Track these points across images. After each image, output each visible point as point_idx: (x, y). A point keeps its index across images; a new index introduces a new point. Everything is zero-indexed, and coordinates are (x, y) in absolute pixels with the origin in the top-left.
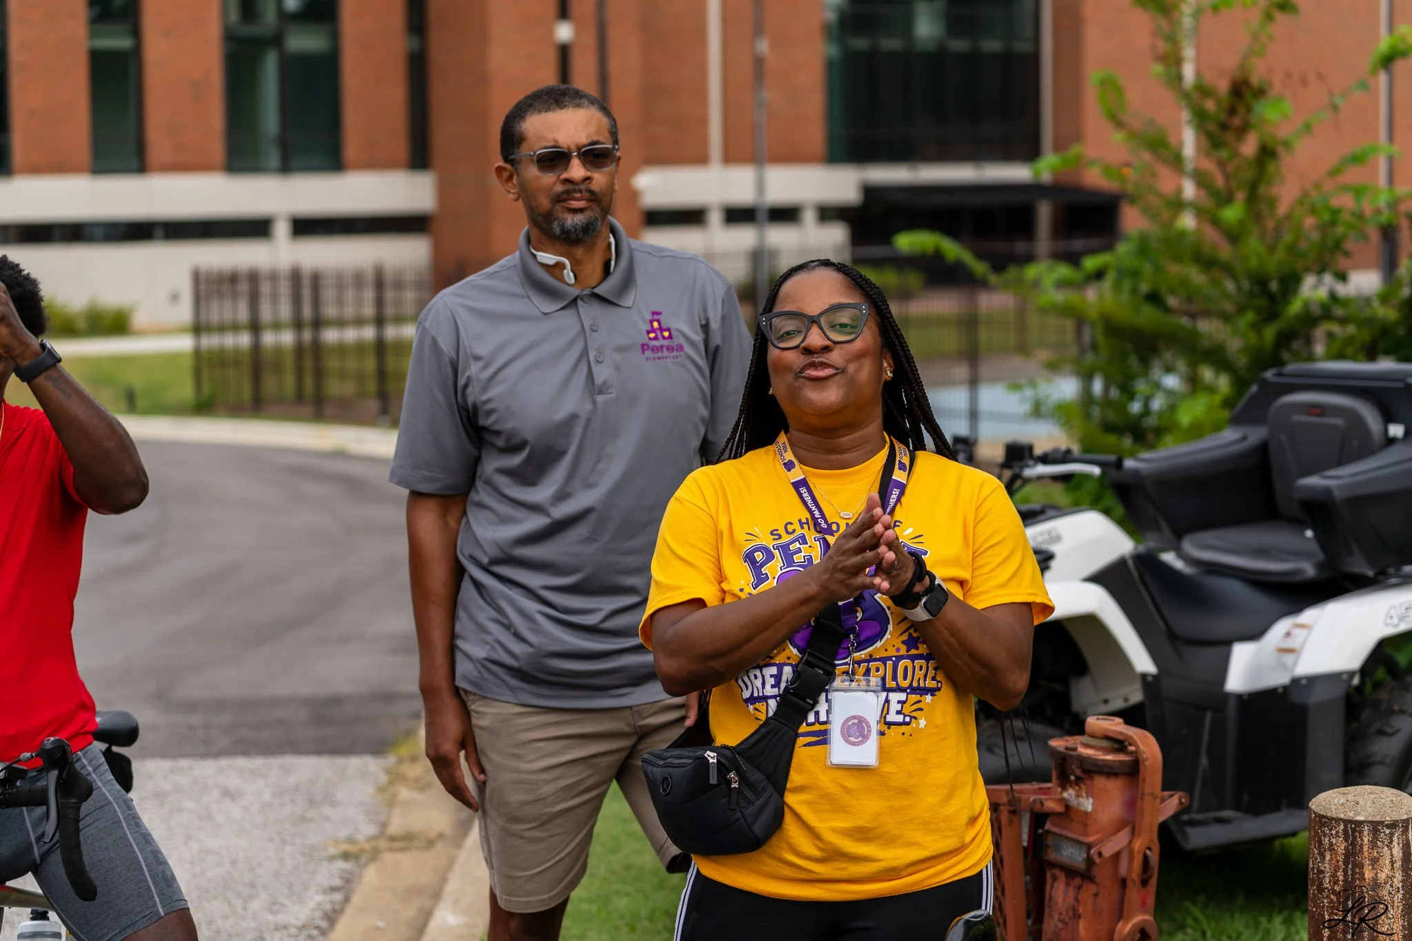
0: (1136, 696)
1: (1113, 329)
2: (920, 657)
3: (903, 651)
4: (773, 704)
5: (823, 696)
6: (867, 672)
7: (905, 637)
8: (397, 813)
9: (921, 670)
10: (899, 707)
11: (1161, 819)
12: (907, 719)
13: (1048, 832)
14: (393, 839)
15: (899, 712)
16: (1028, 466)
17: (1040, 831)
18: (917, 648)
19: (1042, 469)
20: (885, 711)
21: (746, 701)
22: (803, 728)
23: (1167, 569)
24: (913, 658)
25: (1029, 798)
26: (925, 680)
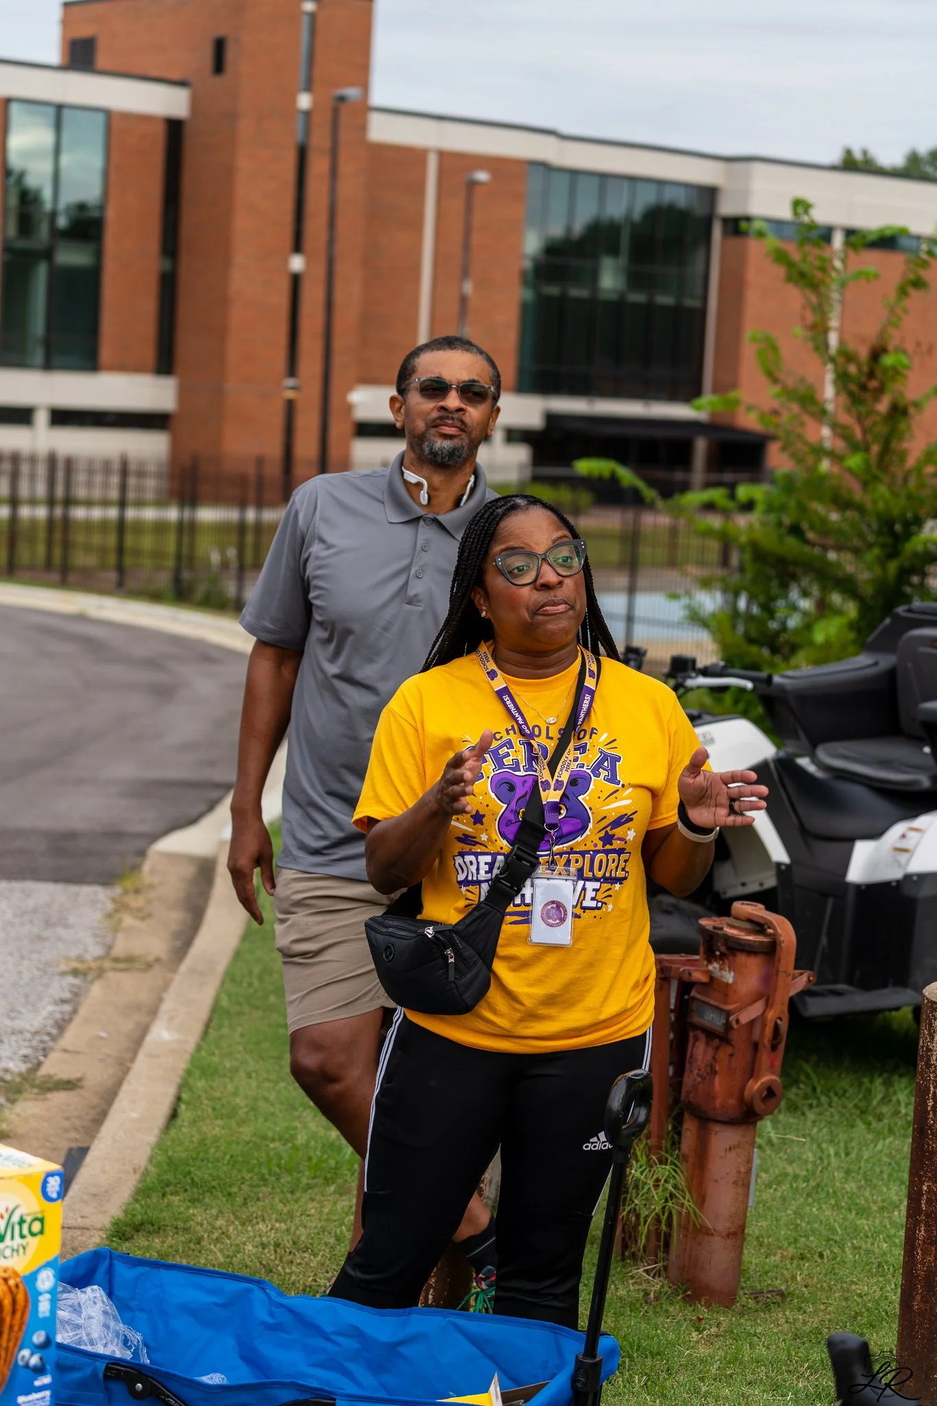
0: (771, 882)
1: (759, 554)
2: (613, 851)
3: (600, 847)
4: (485, 887)
5: (528, 882)
6: (568, 863)
7: (602, 834)
8: (121, 937)
9: (613, 862)
10: (593, 894)
11: (792, 993)
12: (599, 904)
13: (694, 998)
14: (116, 960)
15: (593, 899)
16: (690, 677)
17: (686, 997)
18: (611, 844)
19: (702, 681)
20: (582, 898)
21: (460, 883)
22: (511, 908)
23: (801, 771)
24: (607, 852)
25: (679, 968)
26: (616, 871)
